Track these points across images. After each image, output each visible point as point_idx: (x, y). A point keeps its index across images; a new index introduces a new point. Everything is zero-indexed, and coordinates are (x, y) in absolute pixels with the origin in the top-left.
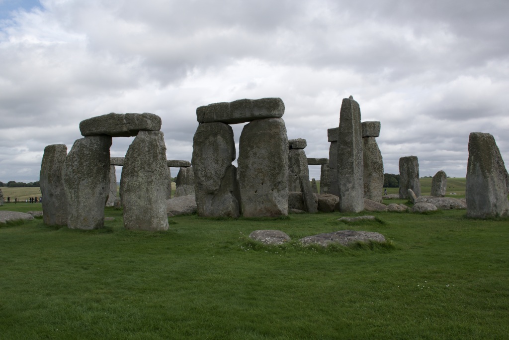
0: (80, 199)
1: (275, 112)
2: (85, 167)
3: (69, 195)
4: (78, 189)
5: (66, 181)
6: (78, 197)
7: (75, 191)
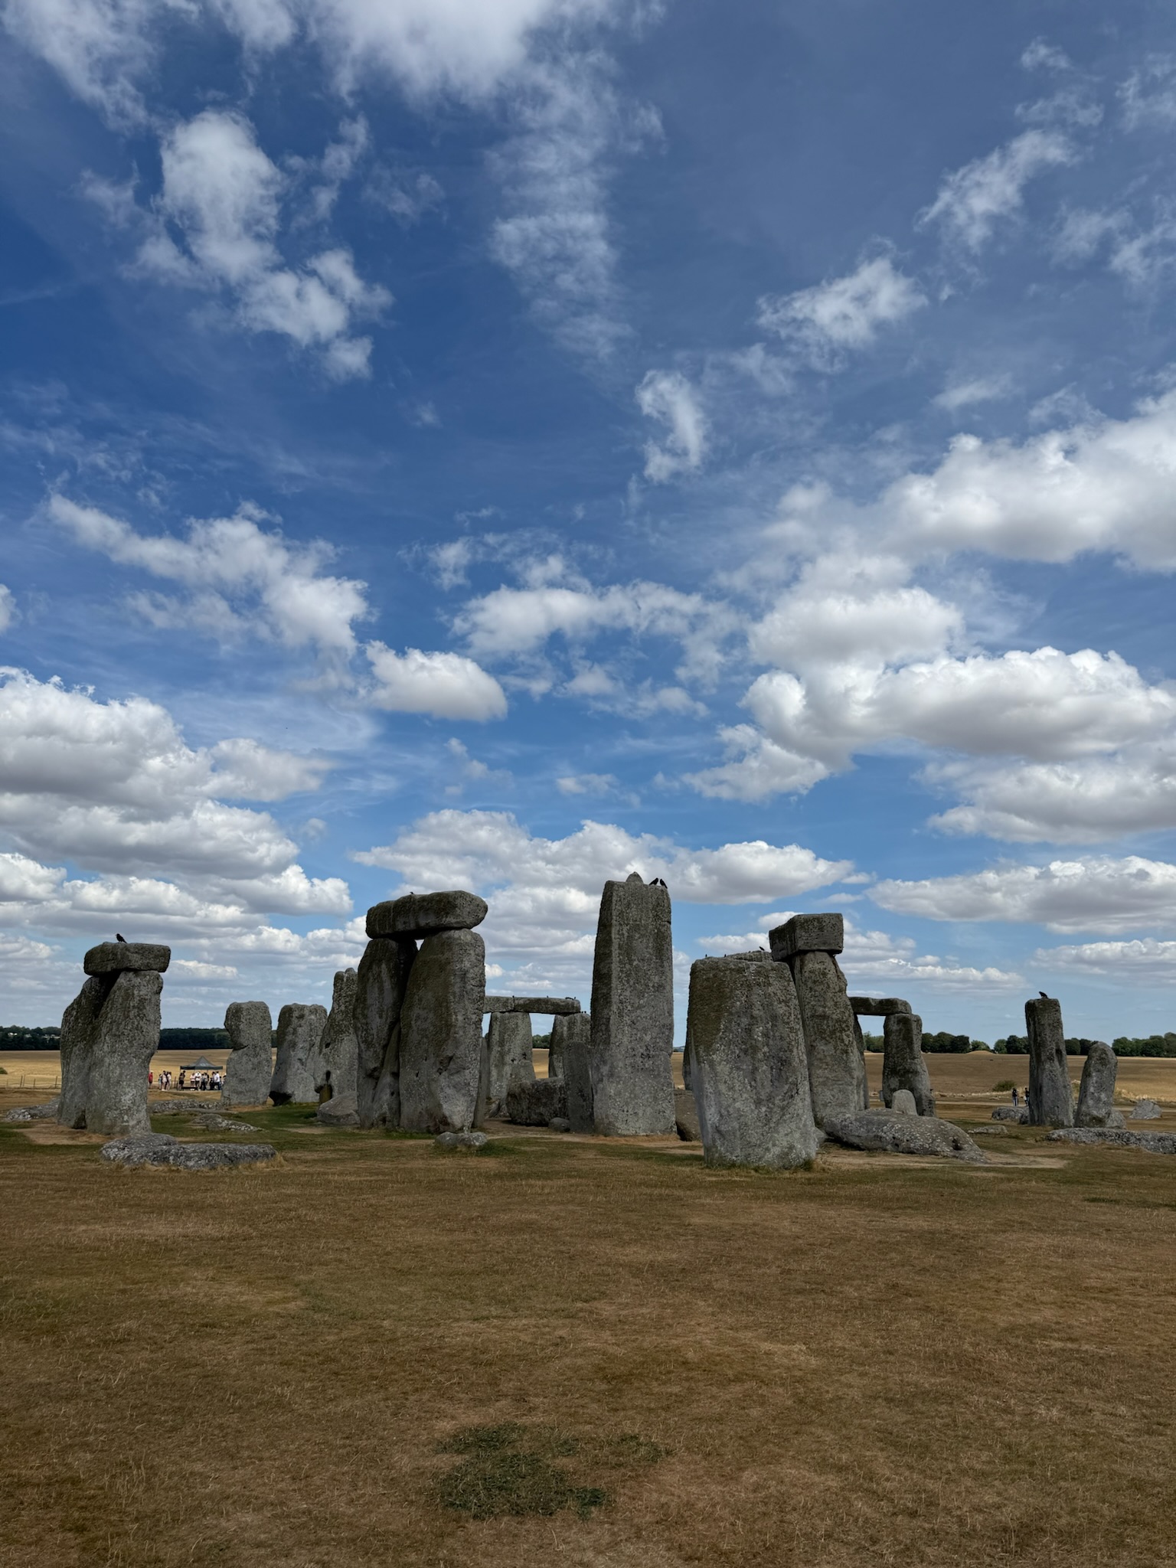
1: (451, 920)
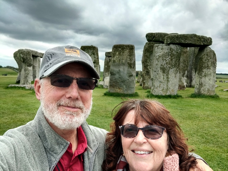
0: (169, 79)
2: (173, 62)
3: (163, 77)
4: (168, 73)
5: (161, 68)
6: (168, 78)
7: (166, 75)
